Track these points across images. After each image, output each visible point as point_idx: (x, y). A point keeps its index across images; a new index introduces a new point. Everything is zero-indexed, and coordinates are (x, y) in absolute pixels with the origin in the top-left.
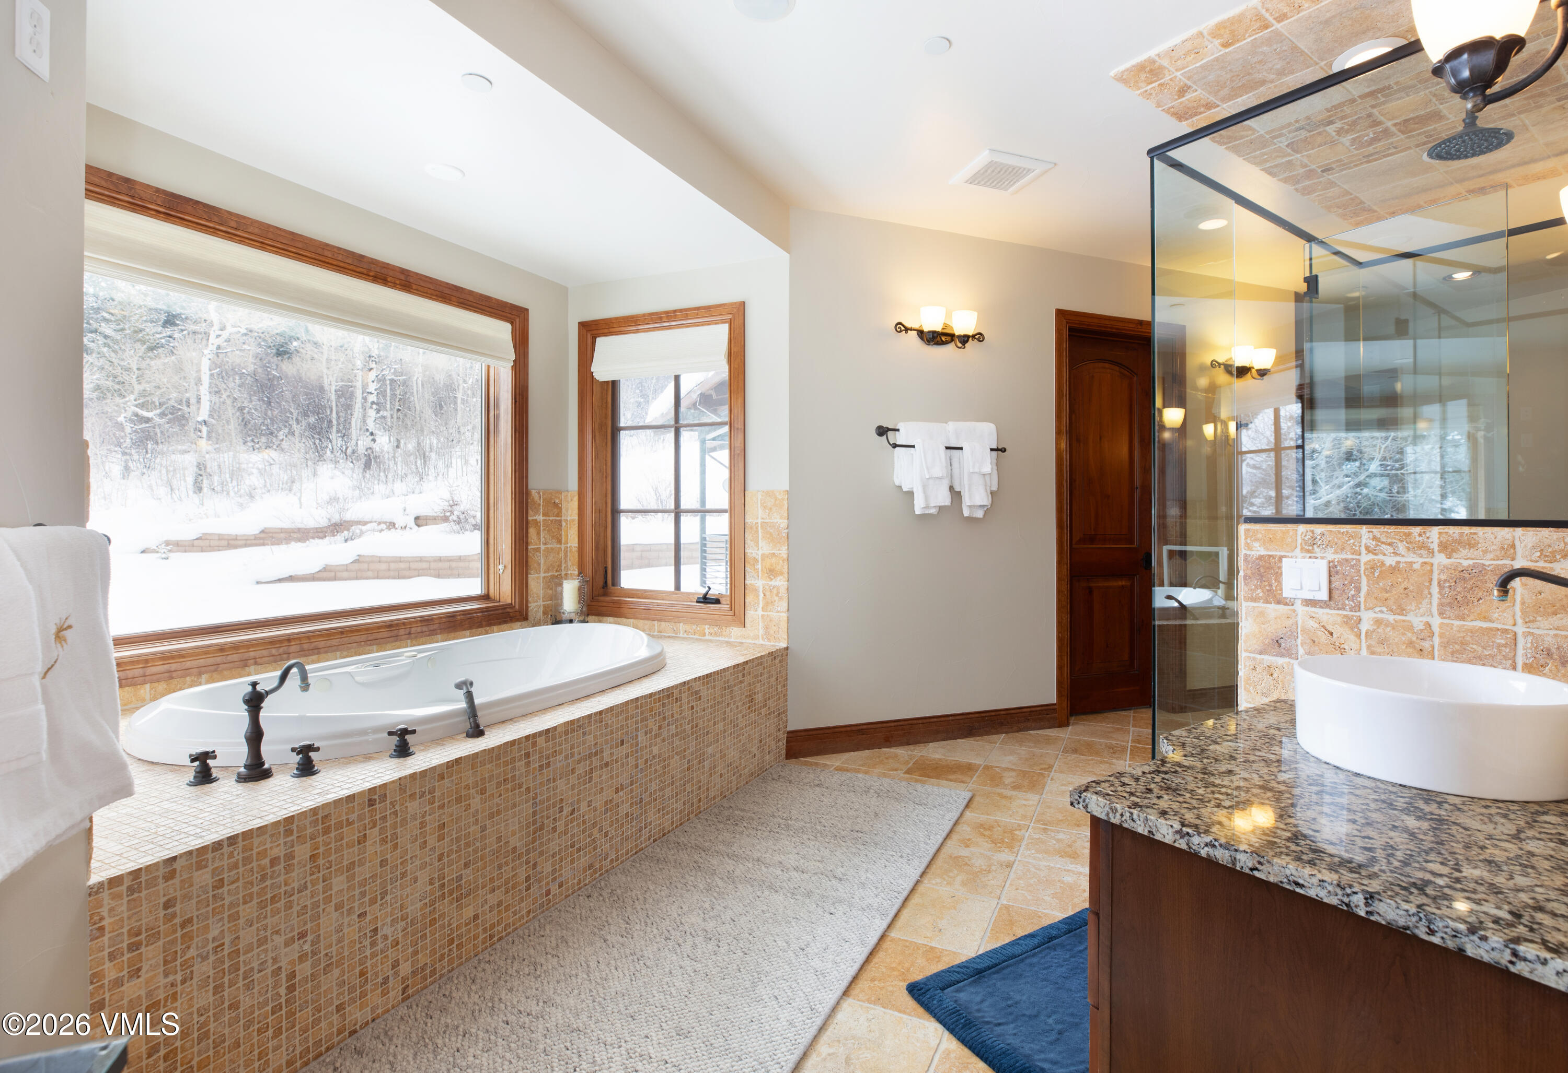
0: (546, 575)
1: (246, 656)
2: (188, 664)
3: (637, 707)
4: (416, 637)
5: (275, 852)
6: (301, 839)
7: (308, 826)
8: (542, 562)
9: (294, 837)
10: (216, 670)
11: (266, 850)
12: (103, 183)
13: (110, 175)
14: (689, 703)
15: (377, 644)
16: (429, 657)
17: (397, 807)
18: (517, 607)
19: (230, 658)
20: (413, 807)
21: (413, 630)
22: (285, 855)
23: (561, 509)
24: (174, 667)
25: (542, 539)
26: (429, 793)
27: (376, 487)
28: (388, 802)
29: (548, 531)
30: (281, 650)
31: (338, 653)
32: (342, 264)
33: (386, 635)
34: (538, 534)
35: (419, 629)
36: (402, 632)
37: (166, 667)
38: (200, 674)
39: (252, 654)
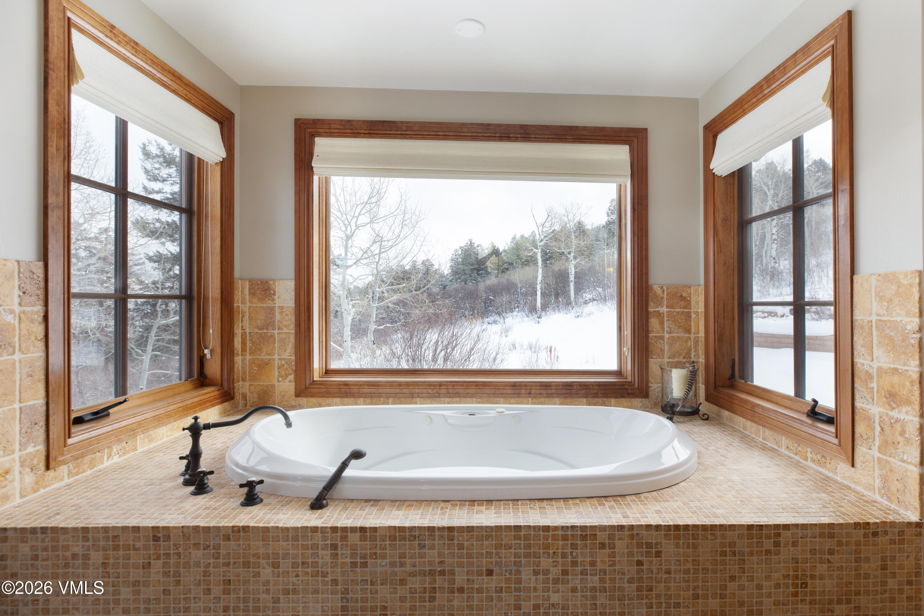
0: (671, 360)
1: (413, 391)
2: (381, 391)
3: (517, 537)
4: (535, 397)
5: (76, 550)
6: (96, 547)
7: (101, 539)
8: (666, 348)
9: (90, 543)
10: (396, 397)
11: (68, 546)
12: (339, 127)
13: (341, 121)
14: (630, 554)
15: (504, 397)
16: (514, 416)
17: (181, 550)
18: (636, 385)
19: (404, 391)
20: (197, 554)
21: (533, 391)
22: (83, 555)
23: (689, 302)
24: (373, 391)
25: (666, 329)
26: (214, 548)
27: (771, 290)
28: (172, 543)
29: (674, 321)
30: (435, 391)
31: (474, 399)
32: (474, 134)
33: (509, 391)
34: (662, 323)
35: (538, 391)
36: (523, 391)
37: (370, 390)
38: (388, 398)
39: (417, 390)
